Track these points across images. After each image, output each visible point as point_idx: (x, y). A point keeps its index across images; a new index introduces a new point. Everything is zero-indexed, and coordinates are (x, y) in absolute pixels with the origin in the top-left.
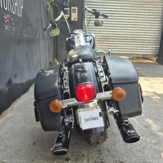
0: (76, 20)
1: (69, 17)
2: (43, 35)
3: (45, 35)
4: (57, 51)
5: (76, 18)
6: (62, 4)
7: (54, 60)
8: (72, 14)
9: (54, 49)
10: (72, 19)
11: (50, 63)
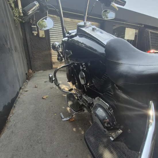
0: (44, 36)
1: (37, 34)
2: (15, 46)
3: (17, 46)
4: (30, 62)
5: (44, 35)
6: (29, 22)
7: (29, 71)
8: (40, 31)
9: (27, 61)
10: (41, 36)
11: (26, 74)
